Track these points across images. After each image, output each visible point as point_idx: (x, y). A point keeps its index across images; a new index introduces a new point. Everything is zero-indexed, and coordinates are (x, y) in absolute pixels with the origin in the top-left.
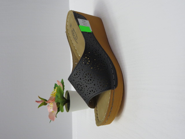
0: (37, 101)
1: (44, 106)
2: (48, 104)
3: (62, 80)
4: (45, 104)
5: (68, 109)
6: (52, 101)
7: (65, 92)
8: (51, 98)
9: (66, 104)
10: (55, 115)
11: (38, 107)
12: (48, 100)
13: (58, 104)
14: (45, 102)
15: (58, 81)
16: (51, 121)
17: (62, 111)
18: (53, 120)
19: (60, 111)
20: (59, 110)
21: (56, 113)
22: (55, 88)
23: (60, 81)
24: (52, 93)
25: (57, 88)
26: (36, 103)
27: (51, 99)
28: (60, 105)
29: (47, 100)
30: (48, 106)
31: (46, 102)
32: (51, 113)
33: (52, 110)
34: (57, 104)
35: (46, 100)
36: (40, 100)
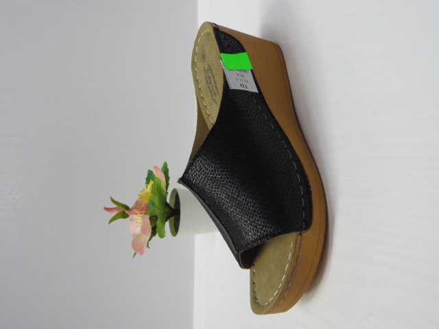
0: (106, 209)
1: (121, 221)
2: (131, 216)
3: (165, 166)
4: (125, 216)
5: (175, 229)
6: (142, 210)
7: (170, 190)
8: (137, 203)
9: (172, 218)
10: (146, 244)
11: (110, 223)
12: (132, 209)
13: (153, 219)
14: (124, 213)
15: (155, 167)
16: (135, 254)
17: (162, 236)
18: (142, 253)
19: (157, 234)
20: (154, 233)
21: (148, 239)
22: (148, 181)
23: (161, 166)
24: (140, 193)
25: (151, 183)
26: (106, 212)
27: (138, 205)
28: (159, 222)
29: (130, 207)
30: (132, 220)
31: (127, 212)
32: (137, 237)
33: (138, 230)
34: (151, 218)
35: (127, 208)
36: (115, 206)
